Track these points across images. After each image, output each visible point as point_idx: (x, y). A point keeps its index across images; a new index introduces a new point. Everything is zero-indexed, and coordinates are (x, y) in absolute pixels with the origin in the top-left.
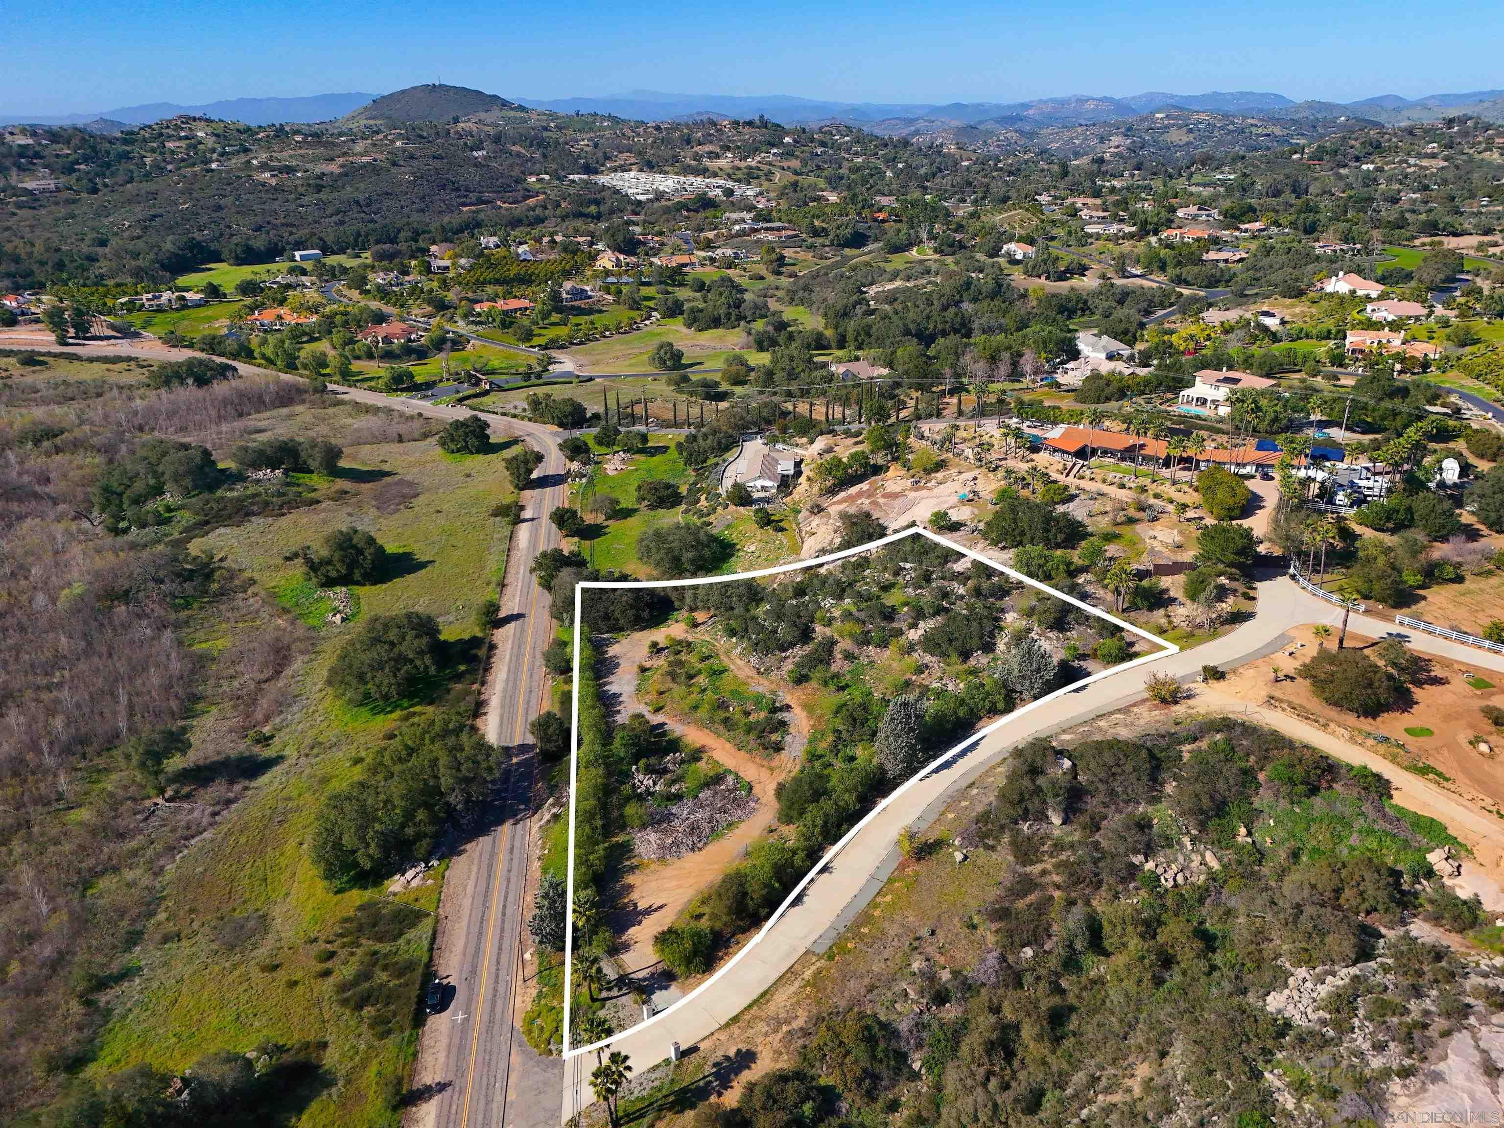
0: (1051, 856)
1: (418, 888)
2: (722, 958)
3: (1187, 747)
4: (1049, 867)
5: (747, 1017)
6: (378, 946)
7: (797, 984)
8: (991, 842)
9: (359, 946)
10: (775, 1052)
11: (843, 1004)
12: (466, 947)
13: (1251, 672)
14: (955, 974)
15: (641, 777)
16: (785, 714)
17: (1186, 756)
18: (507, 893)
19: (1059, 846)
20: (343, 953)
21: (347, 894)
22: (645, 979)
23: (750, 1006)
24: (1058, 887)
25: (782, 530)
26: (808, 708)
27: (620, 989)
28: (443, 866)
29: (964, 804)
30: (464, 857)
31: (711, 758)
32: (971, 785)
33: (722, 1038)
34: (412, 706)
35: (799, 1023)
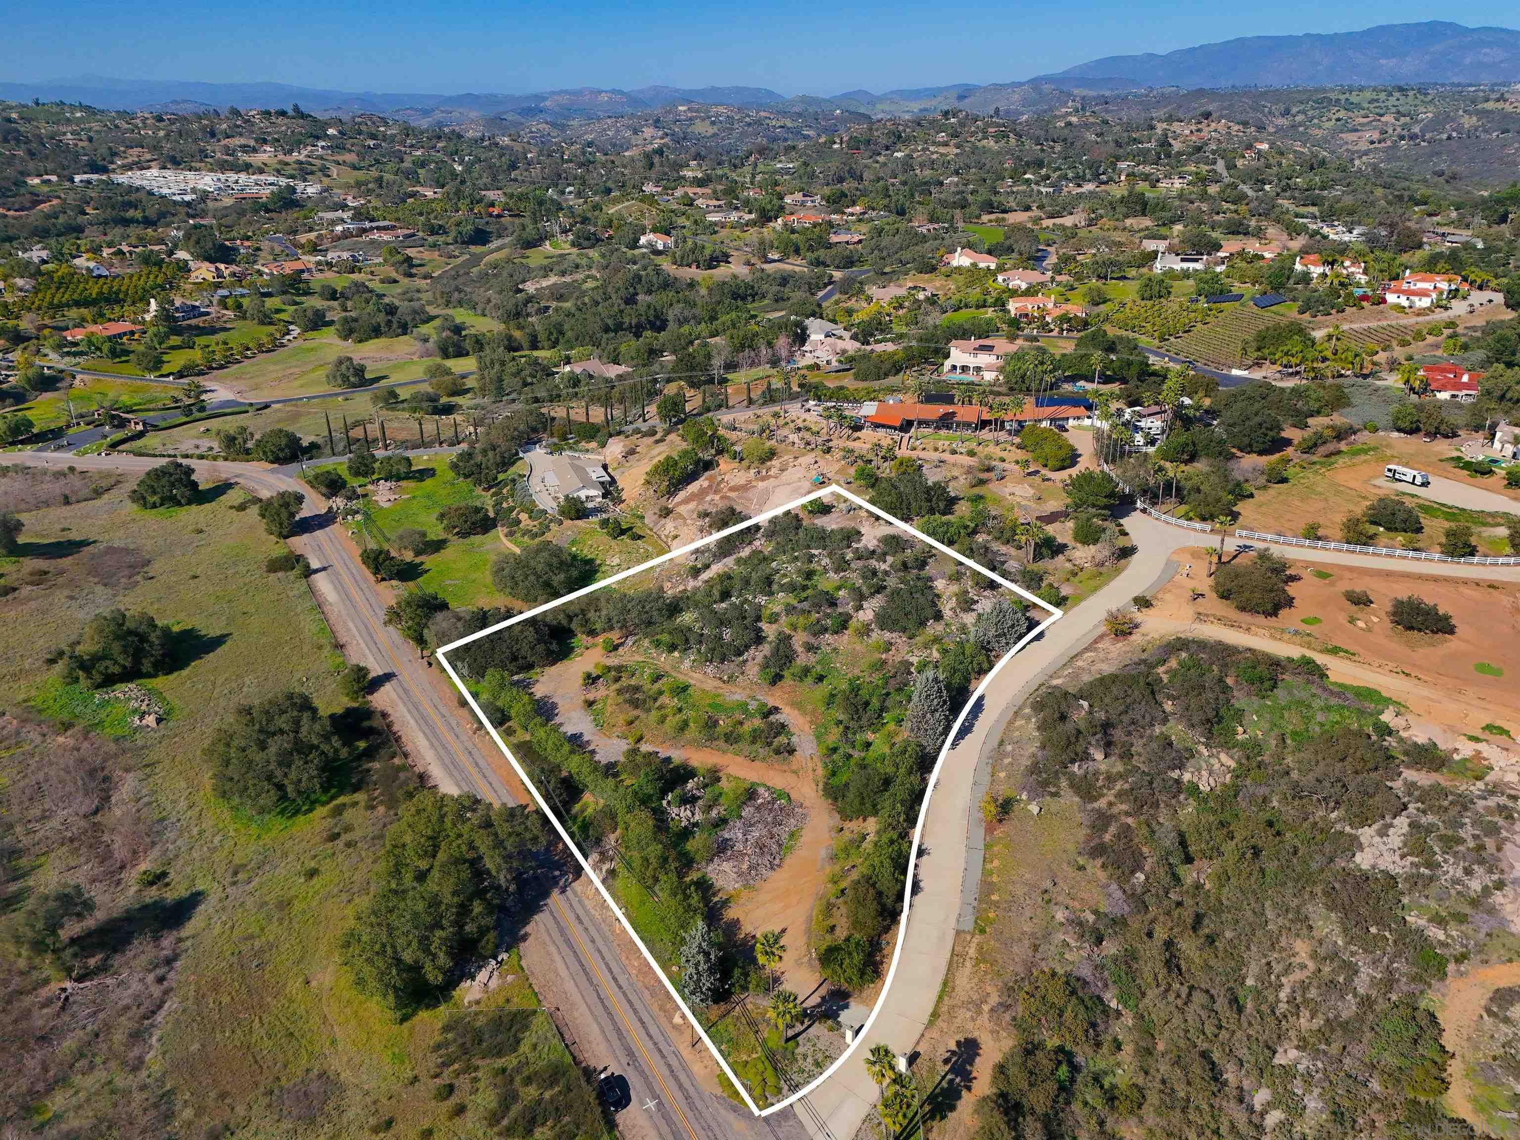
0: (1109, 789)
1: (501, 988)
2: (882, 963)
3: (1161, 670)
4: (1112, 799)
5: (944, 1009)
6: (499, 1063)
7: (968, 964)
8: (1053, 790)
9: (477, 1069)
10: (992, 1032)
11: (1020, 969)
12: (603, 1031)
13: (1168, 597)
14: (1096, 912)
15: (676, 810)
16: (778, 716)
17: (1165, 678)
18: (607, 965)
19: (1110, 779)
20: (463, 1082)
21: (416, 1019)
22: (819, 1005)
23: (940, 998)
24: (1128, 814)
25: (639, 537)
26: (797, 705)
27: (802, 1023)
28: (515, 957)
29: (1007, 761)
30: (531, 940)
31: (729, 776)
32: (1001, 743)
33: (934, 1035)
34: (333, 798)
35: (994, 999)
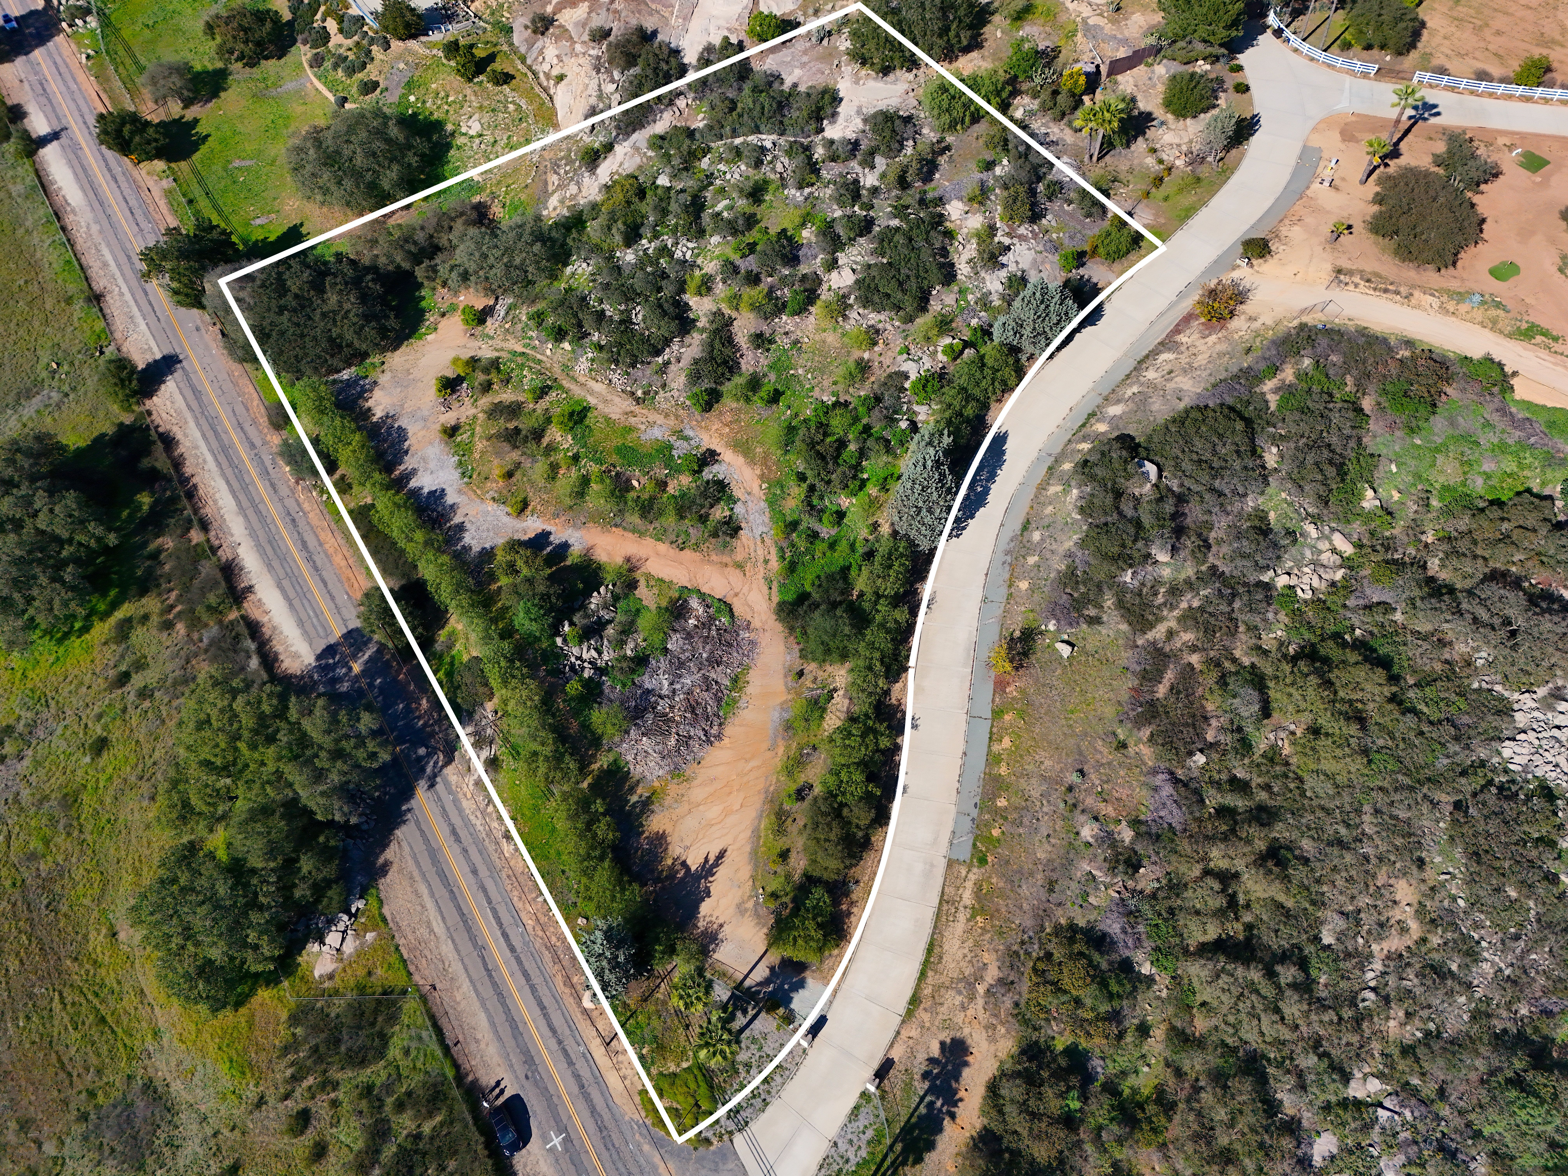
0: (1172, 608)
1: (359, 953)
2: (849, 914)
3: (1268, 386)
4: (1173, 624)
5: (928, 991)
6: (365, 1075)
7: (962, 917)
8: (1092, 612)
9: (335, 1086)
10: (986, 1028)
11: (1029, 922)
12: (493, 1024)
13: (1295, 233)
14: (1135, 823)
15: (576, 651)
16: (716, 468)
17: (1273, 400)
18: (494, 911)
19: (1175, 591)
20: (321, 1107)
21: (255, 1001)
22: (766, 982)
23: (923, 975)
24: (1194, 649)
25: (506, 78)
26: (742, 447)
27: (745, 1012)
28: (373, 901)
29: (1032, 560)
30: (392, 875)
31: (648, 576)
32: (1026, 526)
33: (914, 1033)
34: (114, 606)
35: (992, 974)
